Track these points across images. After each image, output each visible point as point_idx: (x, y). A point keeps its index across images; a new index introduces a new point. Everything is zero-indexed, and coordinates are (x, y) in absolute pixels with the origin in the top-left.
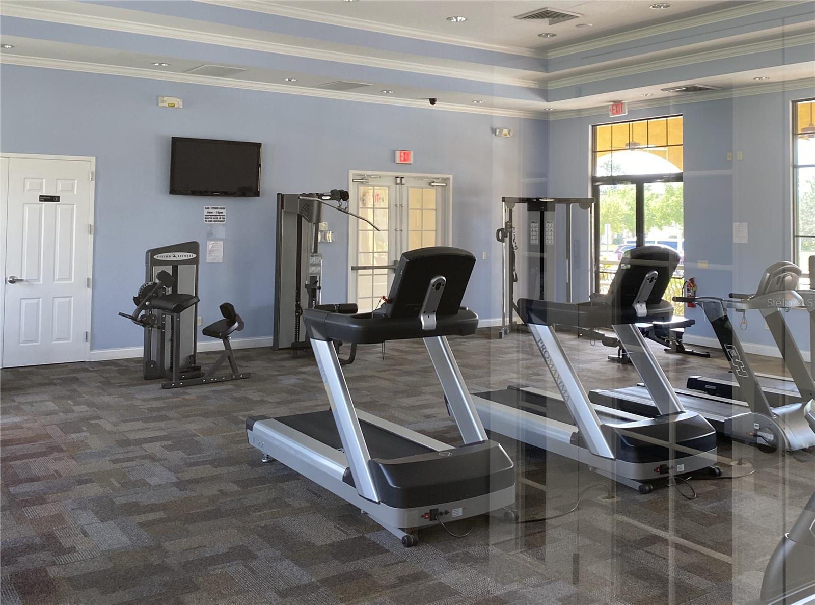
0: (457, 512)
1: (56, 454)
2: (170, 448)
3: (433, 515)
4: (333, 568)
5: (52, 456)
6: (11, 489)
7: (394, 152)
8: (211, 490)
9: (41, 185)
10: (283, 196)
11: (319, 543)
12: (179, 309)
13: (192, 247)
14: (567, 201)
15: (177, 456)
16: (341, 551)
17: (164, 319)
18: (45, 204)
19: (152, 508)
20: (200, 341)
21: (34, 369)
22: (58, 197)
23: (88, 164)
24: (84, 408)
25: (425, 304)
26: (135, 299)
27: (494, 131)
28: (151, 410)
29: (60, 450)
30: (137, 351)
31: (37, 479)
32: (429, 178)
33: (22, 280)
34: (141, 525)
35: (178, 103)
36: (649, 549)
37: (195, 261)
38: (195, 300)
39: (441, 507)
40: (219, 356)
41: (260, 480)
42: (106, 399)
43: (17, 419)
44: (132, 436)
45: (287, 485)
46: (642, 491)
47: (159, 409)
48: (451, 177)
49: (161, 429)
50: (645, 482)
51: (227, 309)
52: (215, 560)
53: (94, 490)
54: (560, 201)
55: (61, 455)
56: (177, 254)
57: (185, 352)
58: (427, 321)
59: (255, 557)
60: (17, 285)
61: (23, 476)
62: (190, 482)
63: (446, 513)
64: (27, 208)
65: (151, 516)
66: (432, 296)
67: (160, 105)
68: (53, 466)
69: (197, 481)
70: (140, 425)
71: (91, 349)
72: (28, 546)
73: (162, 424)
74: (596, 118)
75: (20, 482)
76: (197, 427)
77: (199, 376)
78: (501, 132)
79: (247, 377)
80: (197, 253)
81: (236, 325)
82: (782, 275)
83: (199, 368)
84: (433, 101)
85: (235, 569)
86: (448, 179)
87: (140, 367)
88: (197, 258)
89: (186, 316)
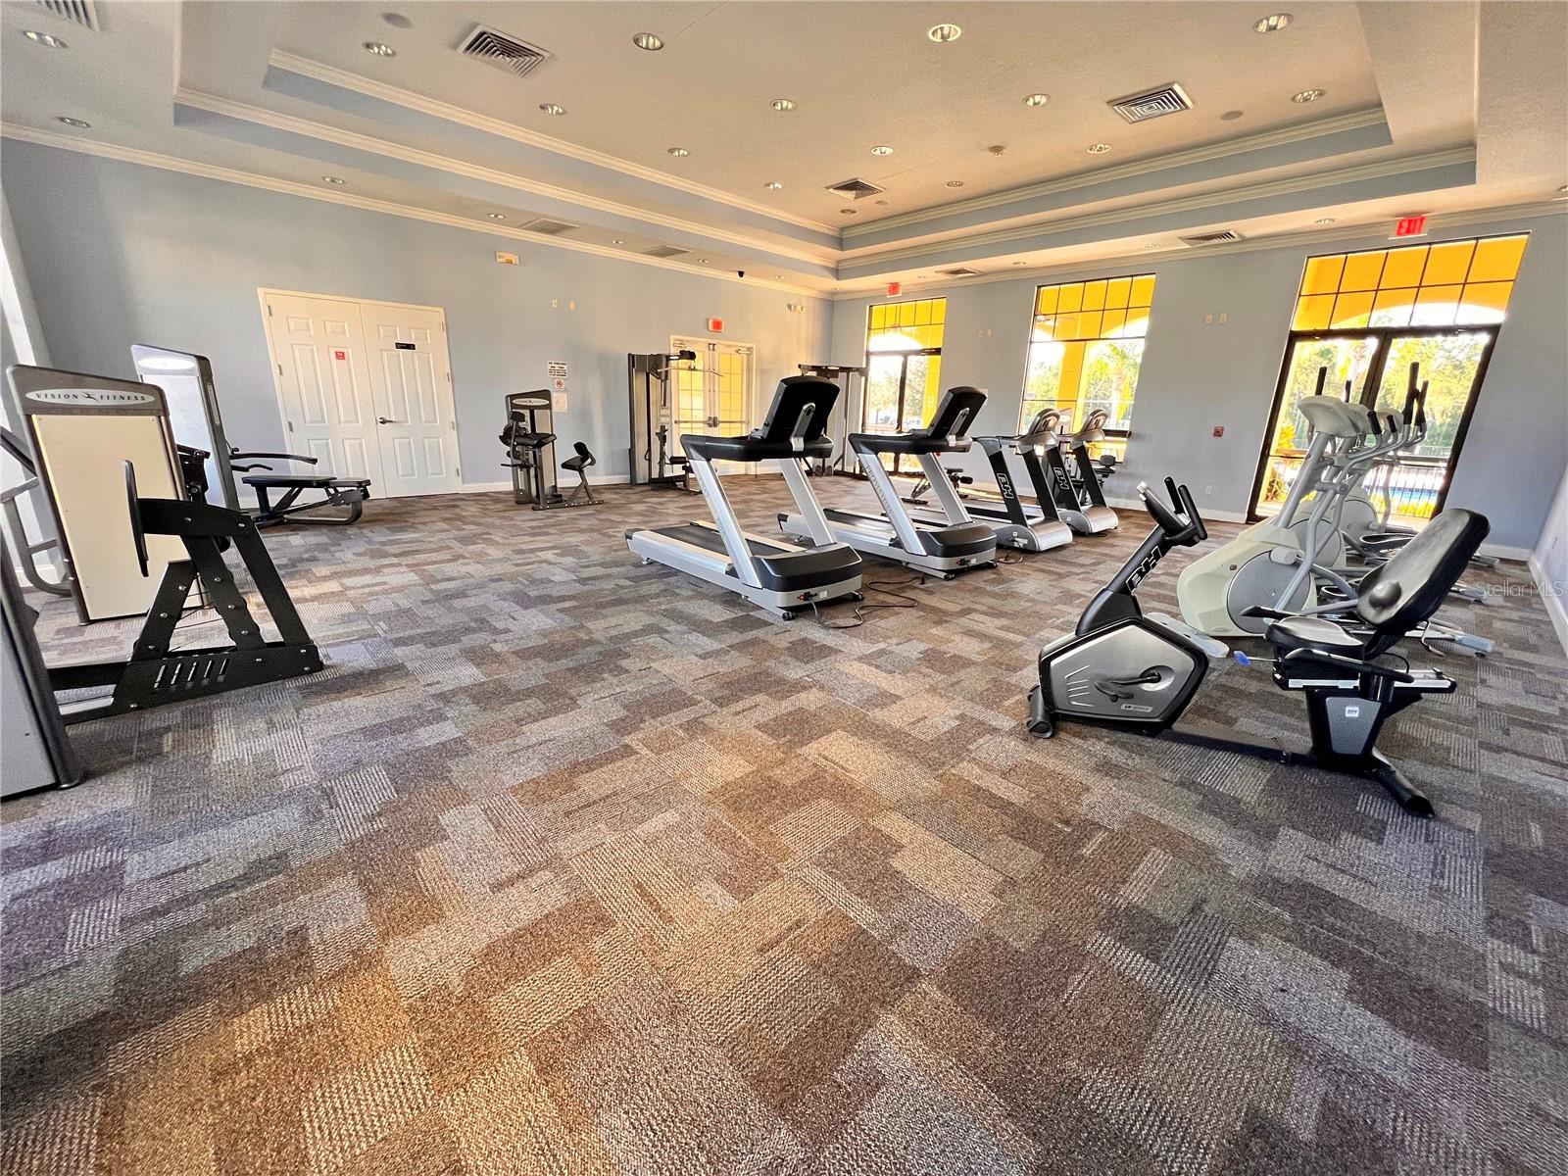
0: (823, 594)
1: (461, 560)
2: (561, 555)
3: (807, 596)
4: (735, 637)
5: (459, 562)
6: (433, 587)
7: (708, 320)
8: (610, 585)
9: (395, 332)
10: (633, 356)
11: (716, 620)
12: (540, 445)
13: (545, 394)
14: (847, 370)
15: (569, 561)
16: (734, 625)
17: (527, 454)
18: (402, 351)
19: (563, 599)
20: (562, 477)
21: (416, 499)
22: (414, 345)
23: (438, 315)
24: (472, 527)
25: (796, 428)
26: (500, 437)
27: (790, 307)
28: (532, 528)
29: (464, 558)
30: (509, 486)
31: (454, 579)
32: (736, 346)
33: (391, 421)
34: (561, 611)
35: (515, 259)
36: (969, 616)
37: (549, 407)
38: (552, 438)
39: (812, 591)
40: (573, 490)
41: (648, 577)
42: (489, 520)
43: (417, 535)
44: (525, 547)
45: (671, 580)
46: (946, 578)
47: (540, 527)
48: (754, 346)
49: (546, 541)
50: (948, 572)
51: (580, 448)
52: (635, 634)
53: (508, 587)
54: (843, 369)
55: (467, 561)
56: (532, 399)
57: (548, 484)
58: (797, 444)
59: (667, 632)
60: (387, 424)
61: (439, 577)
62: (588, 579)
63: (816, 595)
64: (385, 354)
65: (567, 605)
66: (803, 420)
67: (499, 260)
68: (464, 570)
69: (594, 578)
70: (528, 539)
71: (463, 483)
72: (466, 629)
73: (546, 538)
74: (872, 299)
75: (439, 581)
76: (579, 539)
77: (561, 501)
78: (795, 307)
79: (601, 502)
80: (550, 400)
81: (589, 460)
82: (1048, 419)
83: (560, 496)
84: (741, 274)
85: (653, 640)
86: (752, 348)
87: (511, 498)
88: (550, 404)
89: (546, 450)
